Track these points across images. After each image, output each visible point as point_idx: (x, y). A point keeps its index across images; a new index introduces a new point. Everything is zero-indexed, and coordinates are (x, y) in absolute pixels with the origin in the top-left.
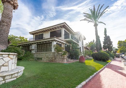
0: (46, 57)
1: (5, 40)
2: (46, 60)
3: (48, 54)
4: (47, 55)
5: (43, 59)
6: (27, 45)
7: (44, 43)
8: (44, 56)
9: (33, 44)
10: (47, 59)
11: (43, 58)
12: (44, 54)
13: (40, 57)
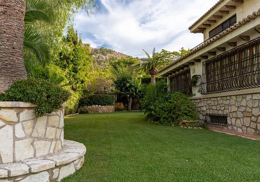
0: (240, 115)
1: (6, 61)
2: (241, 128)
3: (249, 97)
4: (244, 103)
5: (229, 122)
6: (181, 71)
7: (227, 50)
8: (234, 109)
9: (192, 63)
10: (247, 121)
11: (228, 118)
12: (233, 101)
13: (220, 113)
